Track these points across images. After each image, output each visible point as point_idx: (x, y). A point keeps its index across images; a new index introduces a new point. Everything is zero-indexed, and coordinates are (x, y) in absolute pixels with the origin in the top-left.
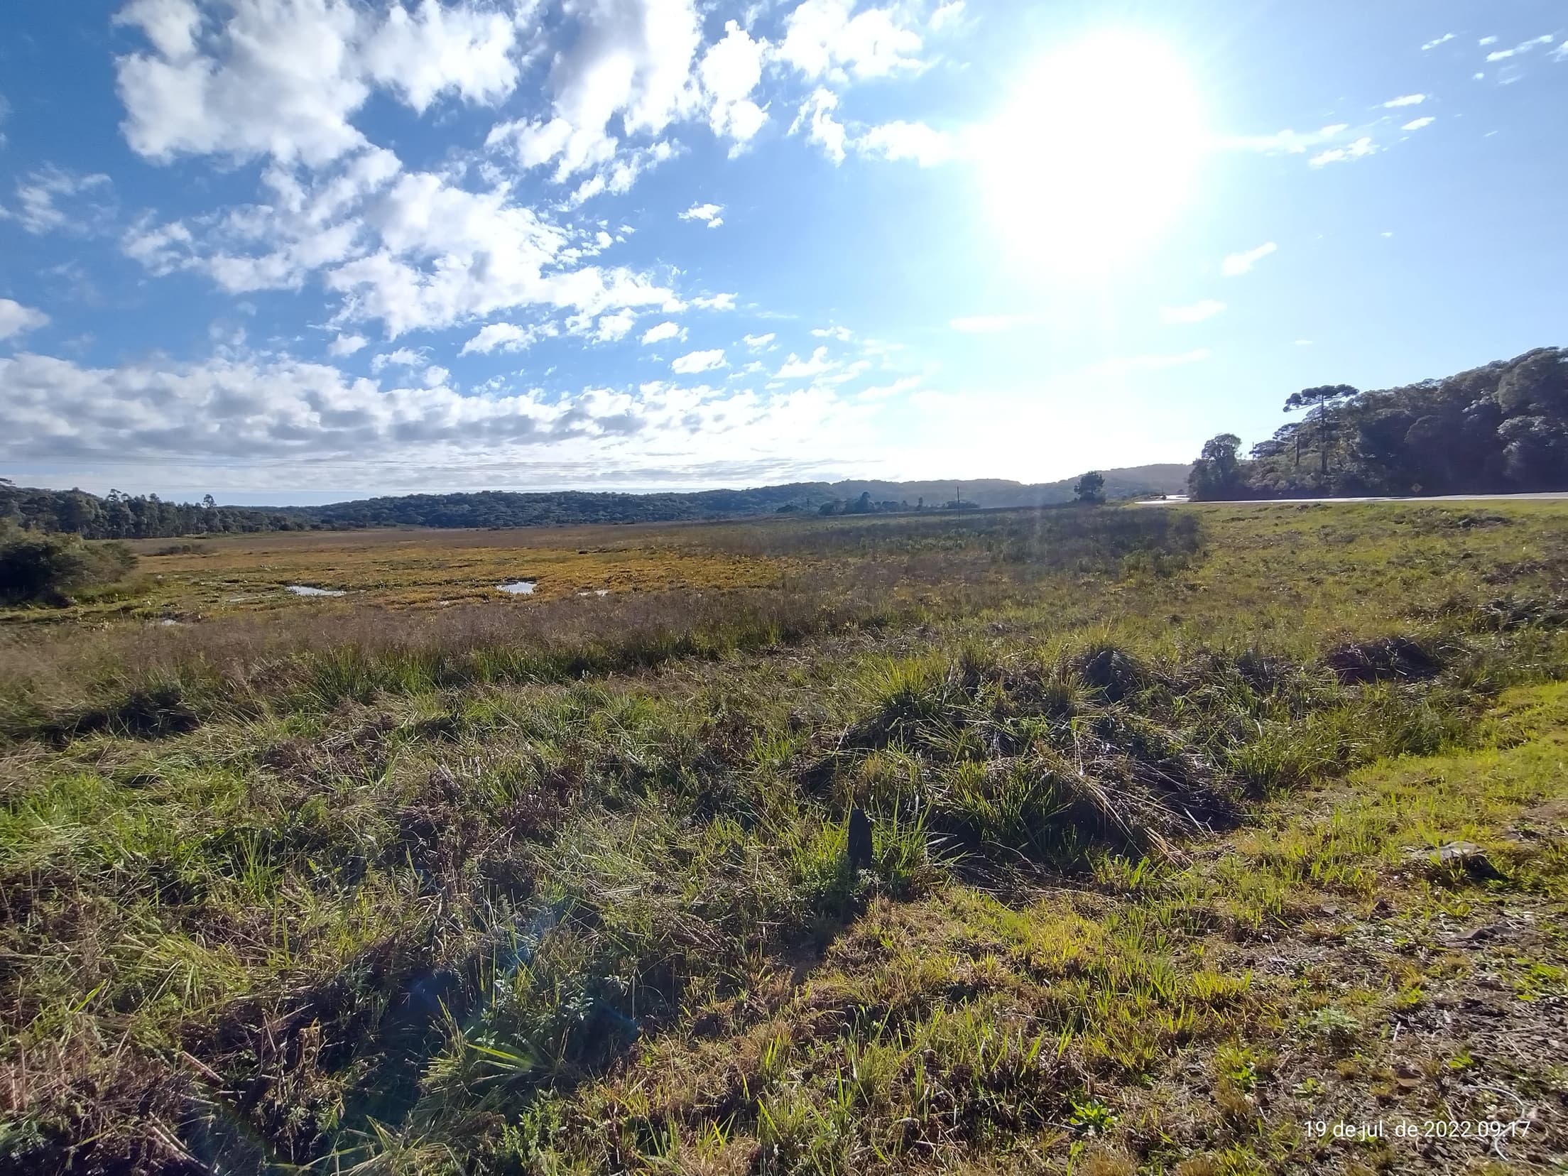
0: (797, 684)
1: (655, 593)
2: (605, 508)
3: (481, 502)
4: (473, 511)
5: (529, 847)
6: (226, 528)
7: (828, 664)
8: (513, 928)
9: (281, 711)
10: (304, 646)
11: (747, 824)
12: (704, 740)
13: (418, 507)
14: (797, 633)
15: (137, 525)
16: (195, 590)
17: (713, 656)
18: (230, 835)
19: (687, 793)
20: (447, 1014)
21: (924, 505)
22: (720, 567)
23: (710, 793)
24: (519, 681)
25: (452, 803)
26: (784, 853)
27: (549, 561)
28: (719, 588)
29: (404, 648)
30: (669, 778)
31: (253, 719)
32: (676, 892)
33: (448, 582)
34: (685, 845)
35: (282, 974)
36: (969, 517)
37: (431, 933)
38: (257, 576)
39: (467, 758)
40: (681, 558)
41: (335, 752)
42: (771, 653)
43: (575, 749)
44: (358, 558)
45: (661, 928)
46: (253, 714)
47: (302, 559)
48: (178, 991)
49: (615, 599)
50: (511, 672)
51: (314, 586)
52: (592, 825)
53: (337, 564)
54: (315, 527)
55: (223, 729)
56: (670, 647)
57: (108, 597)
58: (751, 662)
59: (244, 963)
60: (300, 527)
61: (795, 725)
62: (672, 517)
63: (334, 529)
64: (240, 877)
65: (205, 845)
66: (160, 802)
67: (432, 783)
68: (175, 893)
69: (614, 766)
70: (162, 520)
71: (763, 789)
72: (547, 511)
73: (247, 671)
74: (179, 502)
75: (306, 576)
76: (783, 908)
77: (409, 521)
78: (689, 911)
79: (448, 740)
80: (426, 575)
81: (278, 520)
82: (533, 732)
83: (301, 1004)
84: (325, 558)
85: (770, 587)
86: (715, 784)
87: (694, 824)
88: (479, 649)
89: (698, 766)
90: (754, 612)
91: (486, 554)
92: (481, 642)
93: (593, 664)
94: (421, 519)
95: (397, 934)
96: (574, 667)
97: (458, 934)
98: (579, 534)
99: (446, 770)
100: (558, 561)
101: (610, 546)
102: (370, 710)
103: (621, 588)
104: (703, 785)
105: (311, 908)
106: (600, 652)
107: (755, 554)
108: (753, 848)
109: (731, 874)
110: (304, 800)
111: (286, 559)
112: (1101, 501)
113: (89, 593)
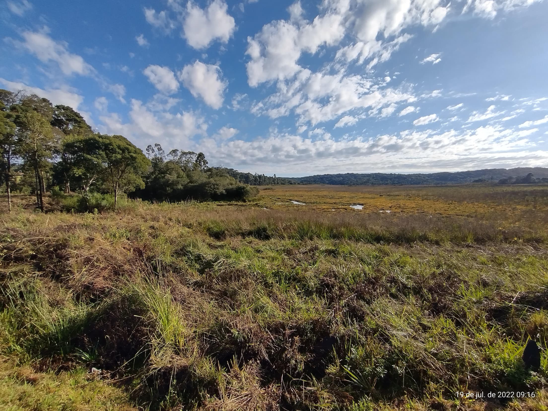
0: (483, 263)
1: (411, 214)
2: (391, 179)
3: (346, 177)
4: (343, 180)
5: (362, 303)
7: (503, 257)
8: (357, 331)
9: (289, 238)
10: (296, 220)
11: (458, 324)
12: (433, 279)
13: (327, 178)
14: (483, 239)
16: (270, 200)
17: (437, 243)
18: (278, 272)
19: (425, 300)
20: (335, 352)
22: (441, 205)
23: (437, 304)
24: (358, 240)
25: (336, 279)
27: (368, 198)
28: (441, 214)
29: (322, 224)
30: (417, 291)
31: (283, 239)
32: (423, 342)
33: (335, 203)
34: (425, 322)
35: (289, 318)
37: (330, 321)
38: (284, 197)
39: (340, 265)
40: (423, 200)
41: (304, 253)
42: (468, 246)
43: (378, 271)
44: (309, 194)
45: (416, 355)
46: (283, 238)
47: (295, 193)
48: (267, 312)
49: (394, 214)
50: (354, 237)
51: (298, 201)
52: (384, 301)
53: (303, 195)
54: (299, 184)
55: (276, 241)
56: (417, 237)
57: (253, 201)
58: (456, 248)
59: (280, 310)
60: (295, 184)
61: (485, 284)
62: (419, 183)
63: (303, 184)
64: (280, 285)
65: (273, 273)
66: (263, 258)
67: (330, 271)
68: (267, 285)
69: (393, 280)
71: (466, 310)
72: (369, 180)
73: (282, 226)
75: (296, 198)
77: (324, 183)
78: (429, 353)
79: (334, 257)
80: (328, 200)
82: (362, 260)
83: (294, 329)
84: (301, 193)
85: (468, 216)
86: (440, 300)
87: (429, 315)
88: (344, 227)
89: (430, 290)
90: (460, 227)
91: (347, 194)
92: (346, 226)
93: (385, 239)
94: (327, 182)
95: (320, 318)
96: (378, 239)
97: (338, 325)
98: (380, 189)
99: (335, 268)
100: (372, 198)
101: (392, 194)
102: (312, 242)
103: (396, 210)
104: (434, 299)
105: (296, 300)
106: (387, 235)
107: (460, 201)
108: (462, 336)
110: (295, 267)
111: (291, 193)
113: (250, 199)
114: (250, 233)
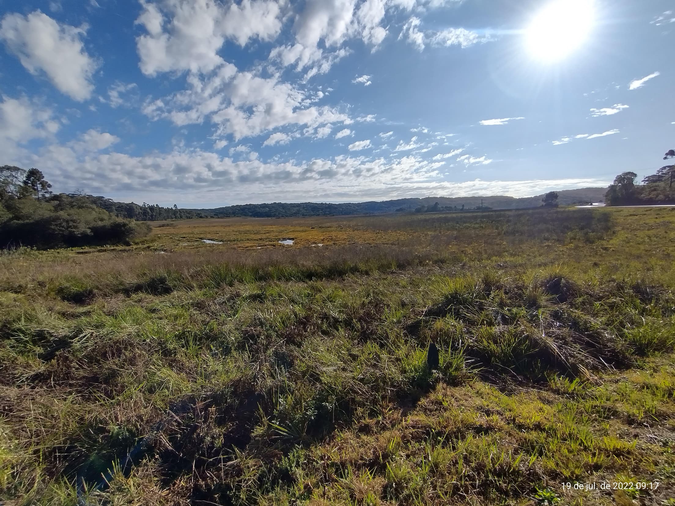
0: (404, 287)
1: (342, 245)
2: (322, 210)
3: (273, 207)
4: (270, 211)
5: (292, 347)
6: (181, 217)
7: (418, 279)
8: (287, 379)
9: (200, 287)
10: (208, 263)
11: (382, 346)
12: (362, 308)
13: (249, 209)
14: (404, 265)
15: (152, 216)
16: (170, 241)
17: (367, 273)
18: (184, 333)
19: (355, 331)
20: (261, 410)
21: (465, 208)
22: (370, 235)
23: (365, 331)
24: (288, 280)
25: (262, 327)
26: (398, 360)
27: (299, 231)
28: (370, 244)
29: (244, 266)
30: (348, 324)
31: (191, 290)
32: (351, 372)
33: (261, 239)
34: (355, 351)
35: (202, 387)
36: (487, 214)
37: (255, 377)
38: (192, 235)
39: (268, 310)
40: (353, 231)
41: (220, 304)
42: (392, 273)
43: (310, 309)
44: (227, 229)
45: (345, 386)
46: (191, 288)
47: (207, 229)
48: (168, 389)
49: (326, 248)
50: (284, 276)
51: (212, 240)
52: (317, 340)
53: (220, 231)
54: (212, 217)
55: (181, 293)
56: (349, 269)
57: (143, 242)
58: (383, 276)
59: (188, 381)
60: (207, 217)
61: (403, 305)
62: (350, 213)
63: (218, 218)
64: (187, 349)
65: (176, 336)
66: (160, 319)
67: (255, 319)
68: (166, 353)
69: (325, 317)
70: (160, 214)
71: (388, 331)
72: (299, 211)
73: (189, 272)
74: (165, 207)
75: (209, 236)
76: (398, 383)
77: (246, 215)
78: (357, 380)
79: (261, 302)
80: (253, 236)
81: (199, 214)
82: (293, 301)
83: (209, 399)
84: (215, 229)
85: (392, 244)
86: (368, 328)
87: (359, 344)
88: (272, 266)
89: (359, 320)
90: (385, 255)
91: (274, 228)
92: (274, 264)
93: (317, 275)
94: (250, 214)
95: (242, 377)
96: (309, 275)
97: (265, 379)
98: (311, 221)
99: (260, 314)
100: (303, 231)
101: (324, 225)
102: (232, 289)
103: (328, 243)
104: (363, 328)
105: (212, 363)
106: (320, 270)
107: (386, 229)
108: (384, 356)
109: (375, 366)
110: (209, 322)
111: (202, 229)
112: (556, 206)
113: (137, 241)
114: (138, 288)
